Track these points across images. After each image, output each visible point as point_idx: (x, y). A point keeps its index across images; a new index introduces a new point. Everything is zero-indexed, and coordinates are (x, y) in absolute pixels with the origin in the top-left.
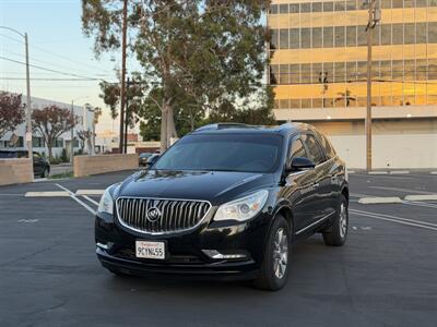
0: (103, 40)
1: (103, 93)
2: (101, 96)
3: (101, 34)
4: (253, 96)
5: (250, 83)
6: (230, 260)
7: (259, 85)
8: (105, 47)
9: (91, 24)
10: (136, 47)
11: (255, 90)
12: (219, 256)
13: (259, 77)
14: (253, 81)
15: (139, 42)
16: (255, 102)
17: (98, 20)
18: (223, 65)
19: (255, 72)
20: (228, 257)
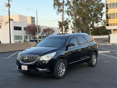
0: (59, 10)
1: (59, 24)
2: (58, 25)
3: (58, 9)
4: (100, 23)
5: (99, 19)
6: (44, 71)
7: (101, 20)
8: (59, 12)
9: (55, 6)
10: (67, 12)
11: (100, 21)
12: (41, 70)
13: (101, 17)
14: (100, 19)
15: (68, 10)
16: (100, 24)
17: (57, 5)
18: (91, 15)
19: (100, 16)
20: (43, 70)
